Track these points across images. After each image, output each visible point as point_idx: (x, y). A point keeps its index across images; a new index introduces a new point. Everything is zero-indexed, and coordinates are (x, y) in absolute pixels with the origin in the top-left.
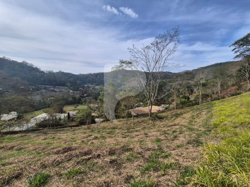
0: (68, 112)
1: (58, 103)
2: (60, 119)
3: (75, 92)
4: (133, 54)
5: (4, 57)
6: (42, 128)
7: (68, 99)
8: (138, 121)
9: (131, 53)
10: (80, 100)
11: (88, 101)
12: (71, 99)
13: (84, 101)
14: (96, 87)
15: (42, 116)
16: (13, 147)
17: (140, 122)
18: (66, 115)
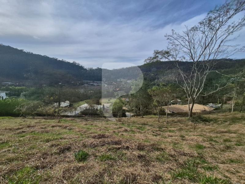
1: (96, 96)
2: (97, 110)
4: (172, 42)
5: (63, 60)
6: (84, 116)
8: (173, 121)
9: (169, 40)
15: (84, 106)
16: (66, 127)
17: (176, 122)
18: (102, 106)
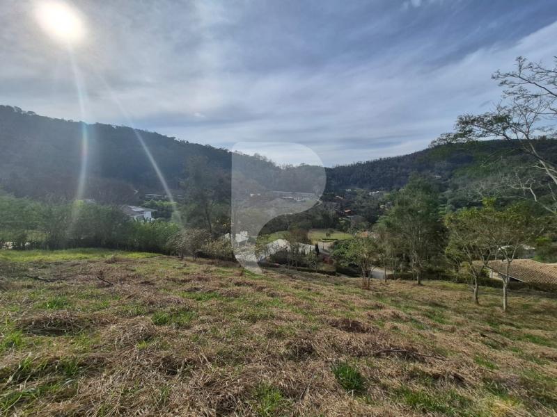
0: (315, 242)
1: (300, 224)
2: (303, 254)
3: (328, 204)
6: (277, 264)
7: (314, 217)
10: (336, 220)
11: (353, 223)
12: (319, 218)
13: (345, 224)
14: (370, 194)
18: (313, 247)
